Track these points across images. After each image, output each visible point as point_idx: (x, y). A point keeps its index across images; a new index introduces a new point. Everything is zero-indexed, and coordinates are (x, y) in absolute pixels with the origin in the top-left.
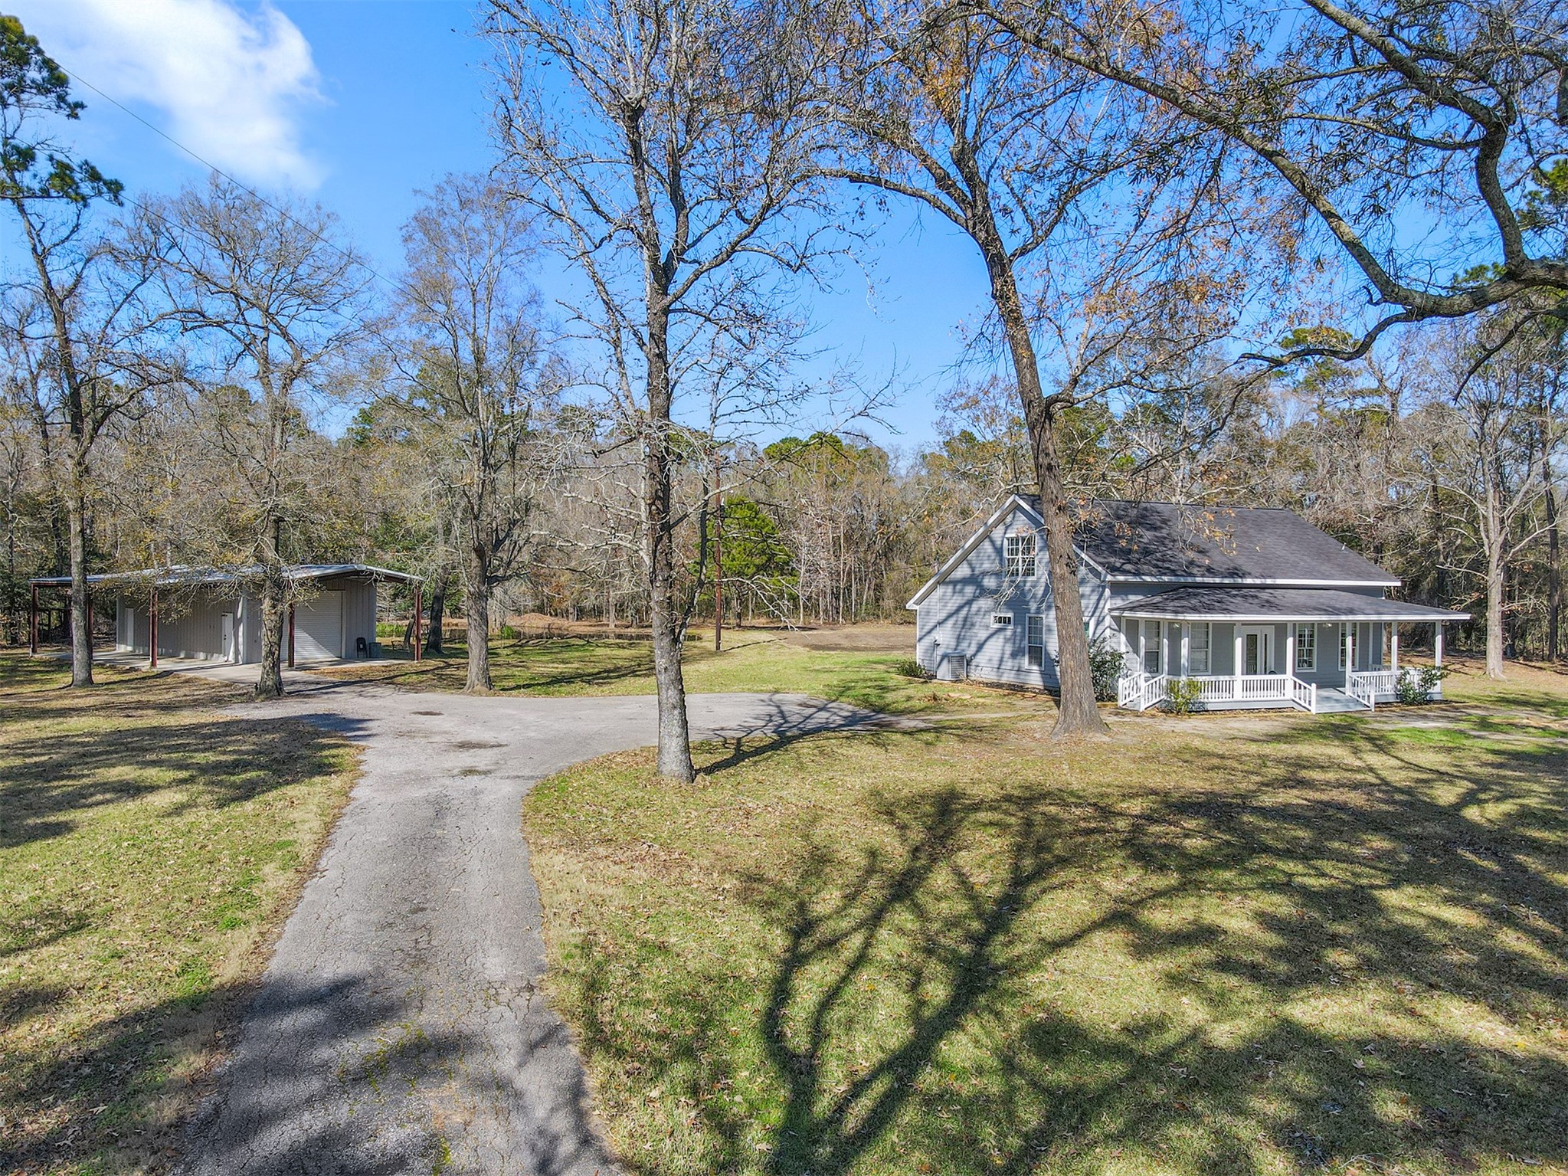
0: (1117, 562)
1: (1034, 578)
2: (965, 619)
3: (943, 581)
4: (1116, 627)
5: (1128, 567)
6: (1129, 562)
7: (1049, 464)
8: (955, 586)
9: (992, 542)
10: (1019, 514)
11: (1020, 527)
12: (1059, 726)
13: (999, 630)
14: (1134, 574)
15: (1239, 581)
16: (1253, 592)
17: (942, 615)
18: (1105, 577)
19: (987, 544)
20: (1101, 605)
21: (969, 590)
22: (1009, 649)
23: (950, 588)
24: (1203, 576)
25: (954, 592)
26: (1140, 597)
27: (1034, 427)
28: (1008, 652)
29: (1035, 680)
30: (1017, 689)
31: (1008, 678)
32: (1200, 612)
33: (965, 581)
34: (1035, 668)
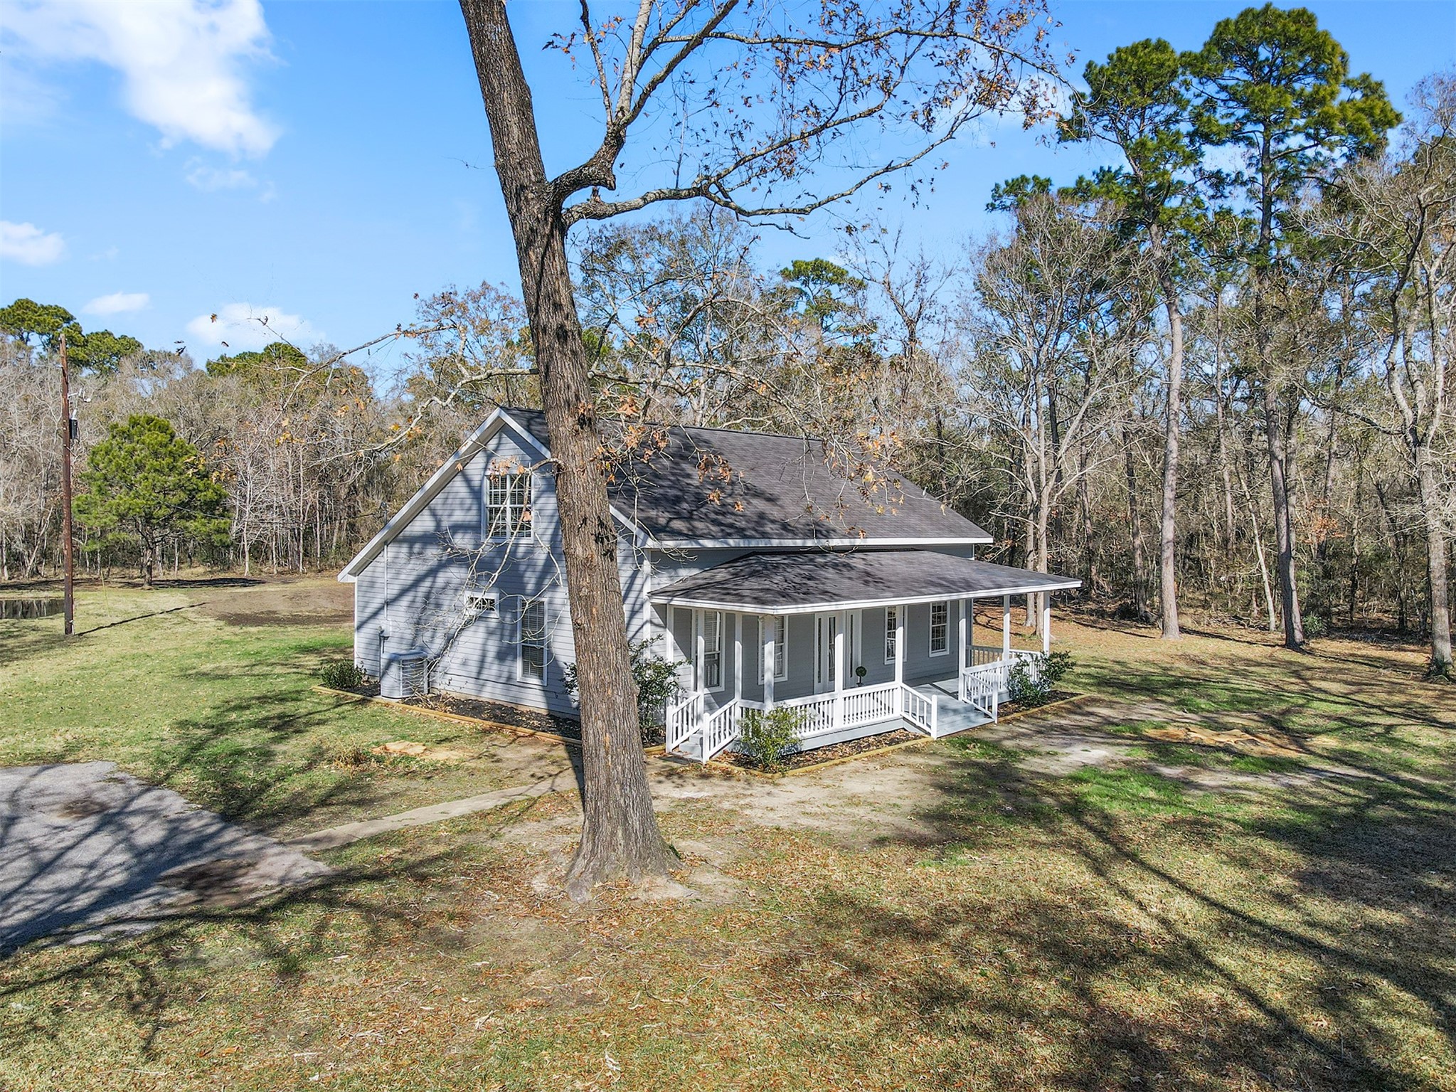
0: (662, 517)
1: (530, 540)
2: (427, 597)
3: (395, 538)
4: (658, 621)
5: (677, 525)
6: (679, 516)
7: (562, 327)
8: (411, 548)
9: (467, 481)
10: (506, 439)
11: (509, 458)
12: (581, 863)
13: (480, 618)
14: (687, 537)
15: (824, 542)
16: (842, 558)
17: (393, 590)
18: (644, 542)
19: (458, 483)
20: (636, 586)
21: (433, 554)
22: (493, 648)
23: (404, 549)
24: (780, 537)
25: (411, 553)
26: (695, 572)
27: (530, 243)
28: (491, 654)
29: (534, 699)
30: (505, 715)
31: (492, 693)
32: (795, 601)
33: (427, 539)
34: (534, 680)
